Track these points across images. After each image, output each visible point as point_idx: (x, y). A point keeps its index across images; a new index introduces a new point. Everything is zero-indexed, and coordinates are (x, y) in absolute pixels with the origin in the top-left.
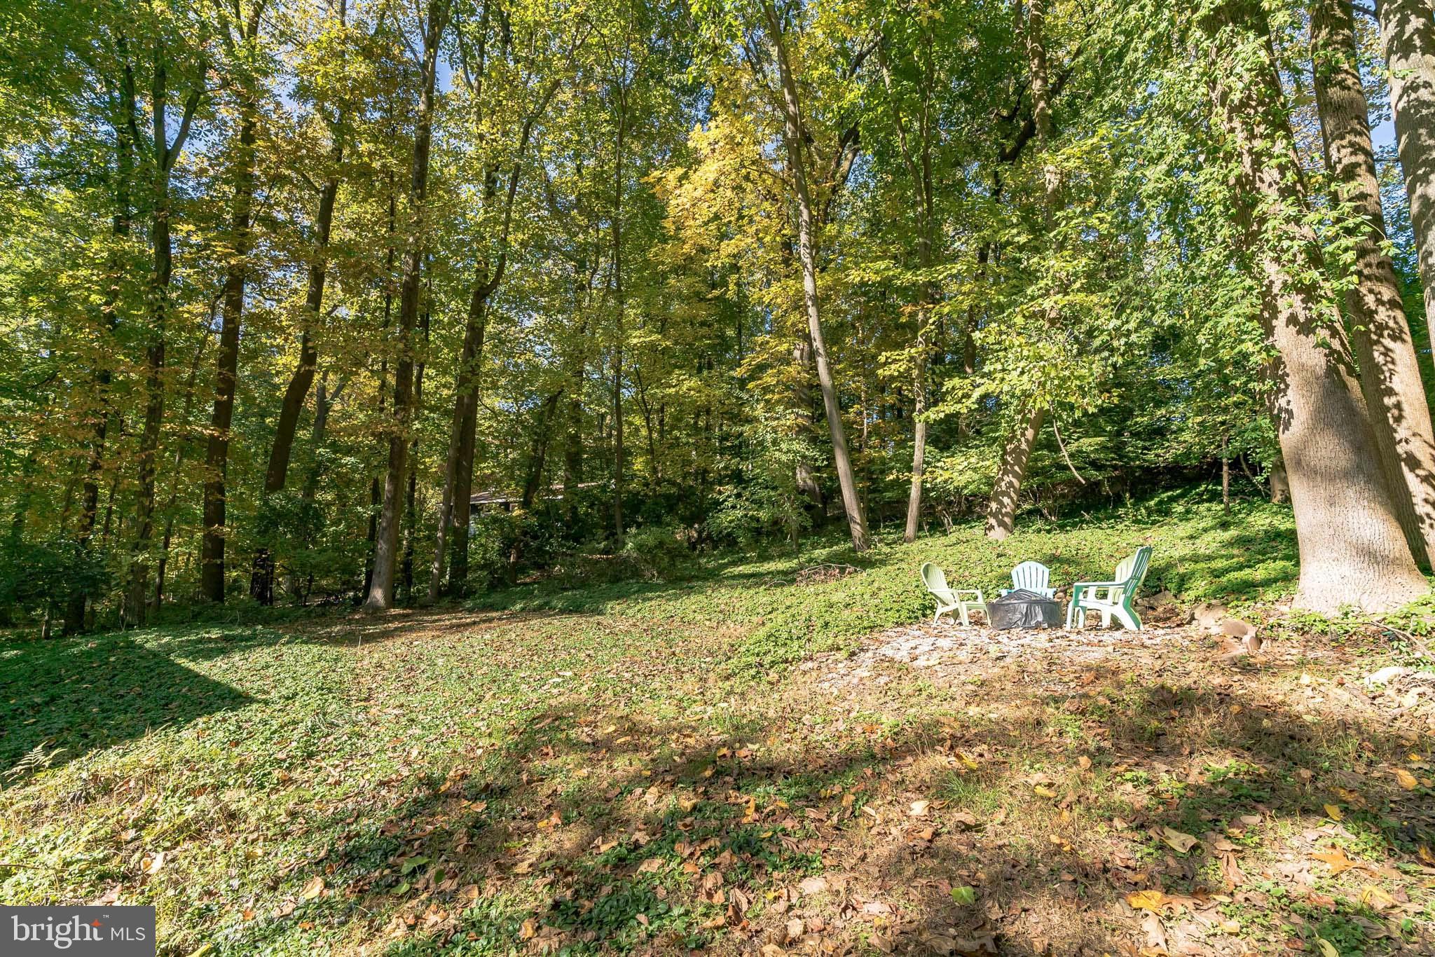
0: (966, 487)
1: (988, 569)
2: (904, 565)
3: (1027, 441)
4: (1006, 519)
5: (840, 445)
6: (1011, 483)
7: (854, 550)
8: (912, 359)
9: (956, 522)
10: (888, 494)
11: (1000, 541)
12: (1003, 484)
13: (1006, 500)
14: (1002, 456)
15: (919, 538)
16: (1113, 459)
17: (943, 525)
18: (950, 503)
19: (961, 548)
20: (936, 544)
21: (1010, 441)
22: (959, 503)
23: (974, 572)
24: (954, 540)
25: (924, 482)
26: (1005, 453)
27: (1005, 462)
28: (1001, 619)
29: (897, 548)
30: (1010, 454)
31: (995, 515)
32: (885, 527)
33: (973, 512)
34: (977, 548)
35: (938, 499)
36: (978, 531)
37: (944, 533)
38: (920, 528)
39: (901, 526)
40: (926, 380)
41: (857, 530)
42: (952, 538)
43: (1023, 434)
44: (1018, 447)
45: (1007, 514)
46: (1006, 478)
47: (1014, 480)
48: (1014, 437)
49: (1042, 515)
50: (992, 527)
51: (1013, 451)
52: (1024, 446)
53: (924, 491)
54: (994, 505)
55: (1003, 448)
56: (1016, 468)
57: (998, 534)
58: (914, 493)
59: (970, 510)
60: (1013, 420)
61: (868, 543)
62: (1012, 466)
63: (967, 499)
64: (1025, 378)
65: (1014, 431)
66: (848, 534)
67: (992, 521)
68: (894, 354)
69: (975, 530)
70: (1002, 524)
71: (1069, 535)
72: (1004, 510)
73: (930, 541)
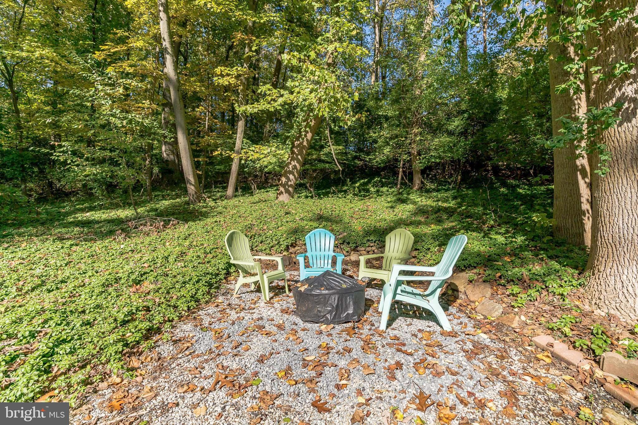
0: (266, 167)
1: (279, 224)
2: (221, 219)
3: (307, 140)
4: (290, 189)
5: (181, 126)
6: (295, 166)
7: (188, 203)
8: (238, 77)
9: (259, 188)
10: (218, 167)
11: (286, 202)
12: (290, 166)
13: (291, 177)
14: (292, 148)
15: (236, 196)
16: (345, 160)
17: (251, 189)
18: (256, 176)
19: (262, 205)
20: (245, 201)
21: (298, 139)
22: (261, 177)
23: (271, 227)
24: (257, 199)
25: (241, 159)
26: (293, 146)
27: (293, 152)
28: (308, 310)
29: (219, 203)
30: (297, 147)
31: (284, 186)
32: (215, 187)
33: (268, 183)
34: (271, 206)
35: (249, 174)
36: (272, 194)
37: (252, 194)
38: (236, 190)
39: (225, 188)
40: (247, 95)
41: (191, 189)
42: (256, 198)
43: (306, 136)
44: (302, 143)
45: (291, 186)
46: (292, 162)
47: (297, 165)
48: (300, 136)
49: (306, 187)
50: (282, 193)
51: (299, 145)
52: (305, 143)
53: (242, 167)
54: (284, 179)
55: (293, 144)
56: (299, 157)
57: (284, 198)
58: (235, 167)
59: (266, 182)
60: (301, 125)
61: (199, 198)
62: (297, 155)
63: (265, 175)
64: (313, 95)
65: (300, 132)
66: (186, 190)
67: (282, 189)
68: (226, 71)
69: (270, 193)
70: (287, 191)
71: (322, 201)
72: (289, 183)
73: (241, 199)
